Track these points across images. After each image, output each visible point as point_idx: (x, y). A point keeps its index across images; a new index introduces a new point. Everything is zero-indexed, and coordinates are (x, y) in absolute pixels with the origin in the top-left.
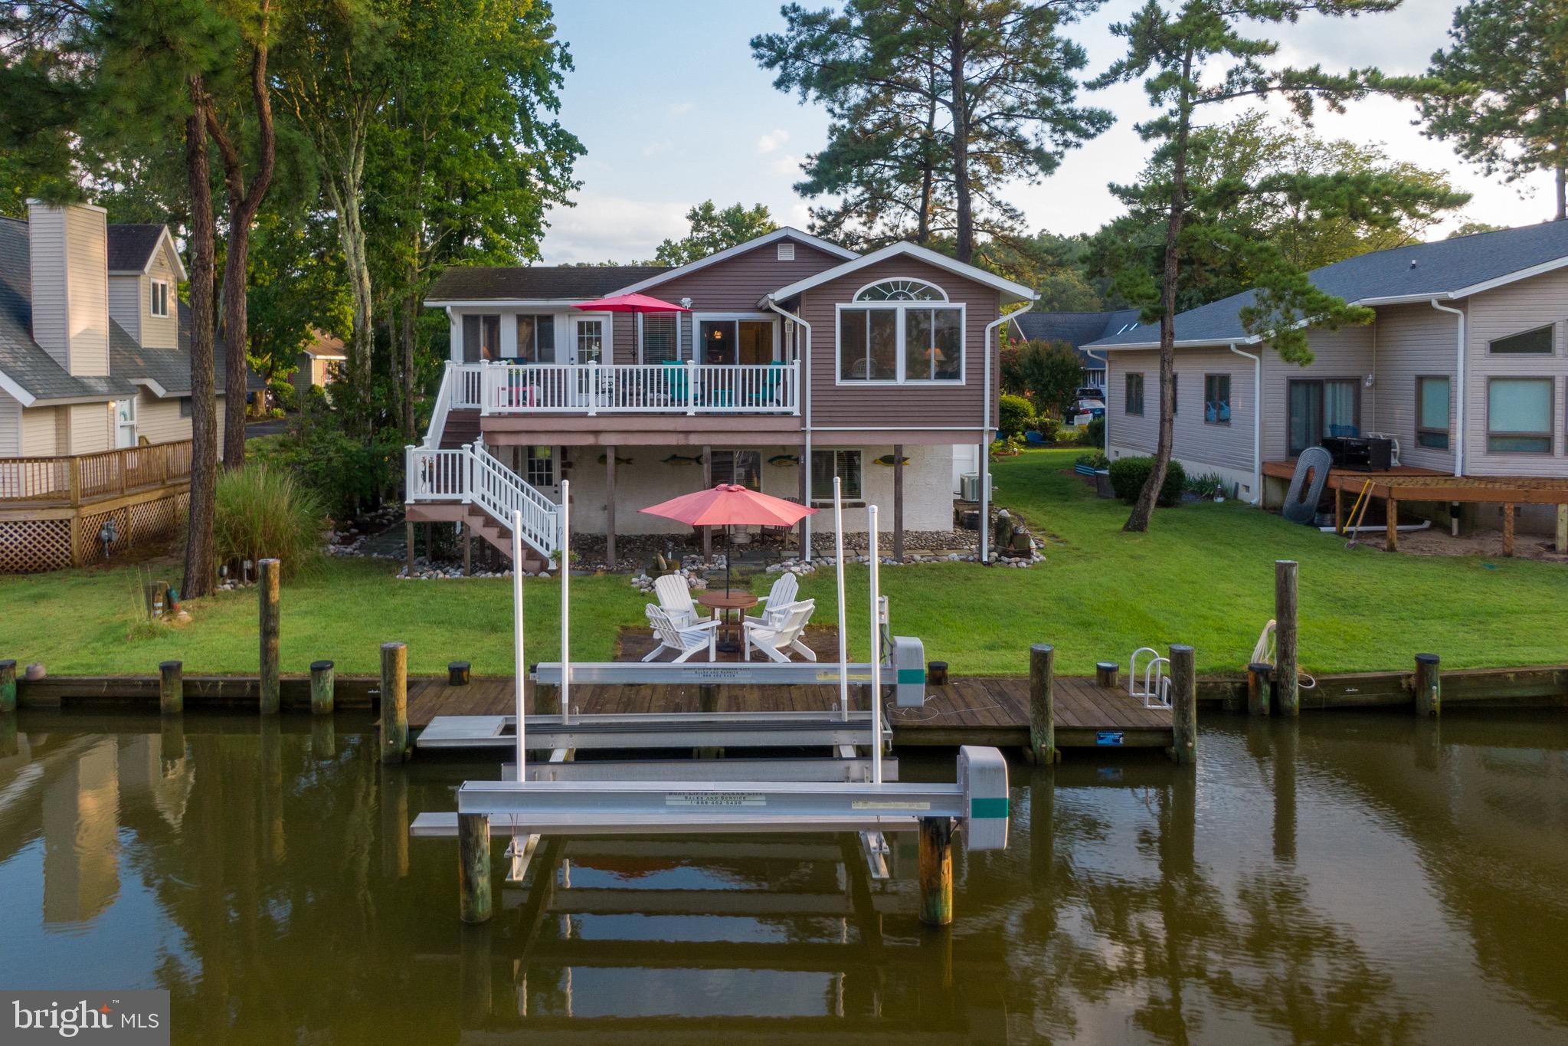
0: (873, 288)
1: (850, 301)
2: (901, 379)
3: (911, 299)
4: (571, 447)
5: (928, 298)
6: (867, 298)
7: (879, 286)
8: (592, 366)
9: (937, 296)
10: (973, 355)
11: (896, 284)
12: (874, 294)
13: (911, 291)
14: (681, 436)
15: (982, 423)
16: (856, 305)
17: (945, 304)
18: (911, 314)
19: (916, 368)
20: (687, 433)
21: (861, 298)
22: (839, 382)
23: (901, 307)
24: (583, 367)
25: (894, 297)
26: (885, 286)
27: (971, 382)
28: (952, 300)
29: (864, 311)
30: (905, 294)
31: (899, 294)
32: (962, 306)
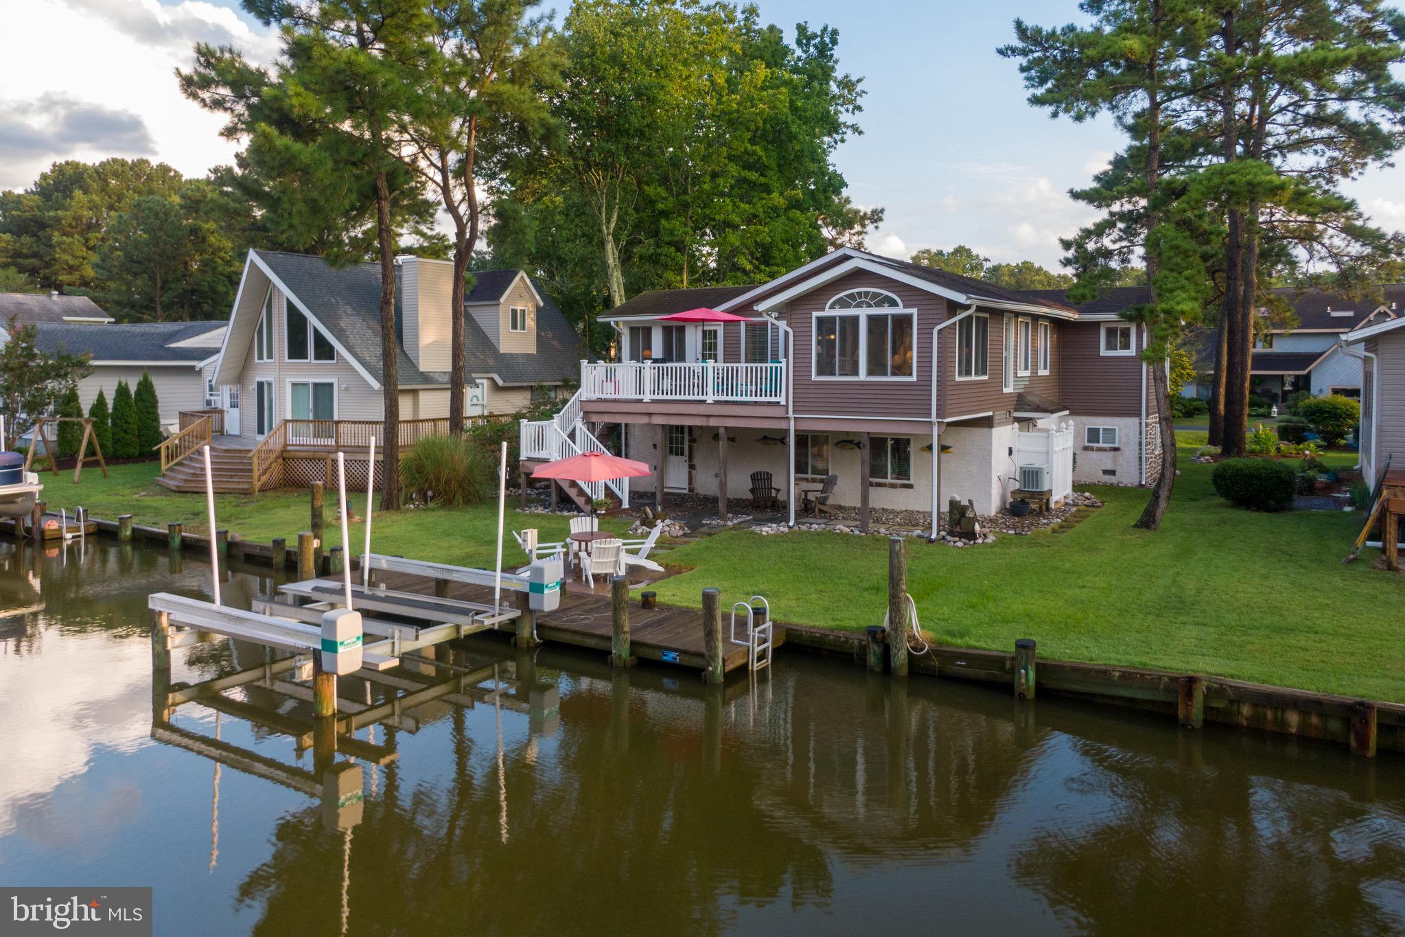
0: (841, 298)
1: (823, 309)
2: (863, 376)
3: (872, 306)
4: (695, 426)
5: (886, 305)
6: (837, 306)
7: (846, 296)
8: (711, 363)
9: (893, 303)
10: (923, 355)
11: (859, 294)
12: (843, 303)
13: (872, 299)
14: (704, 419)
15: (930, 415)
16: (828, 313)
17: (900, 310)
18: (871, 319)
19: (876, 366)
20: (708, 416)
21: (832, 307)
22: (814, 378)
23: (863, 313)
24: (704, 364)
25: (859, 306)
26: (851, 296)
27: (921, 378)
28: (905, 306)
29: (834, 318)
30: (867, 303)
31: (862, 302)
32: (914, 311)
